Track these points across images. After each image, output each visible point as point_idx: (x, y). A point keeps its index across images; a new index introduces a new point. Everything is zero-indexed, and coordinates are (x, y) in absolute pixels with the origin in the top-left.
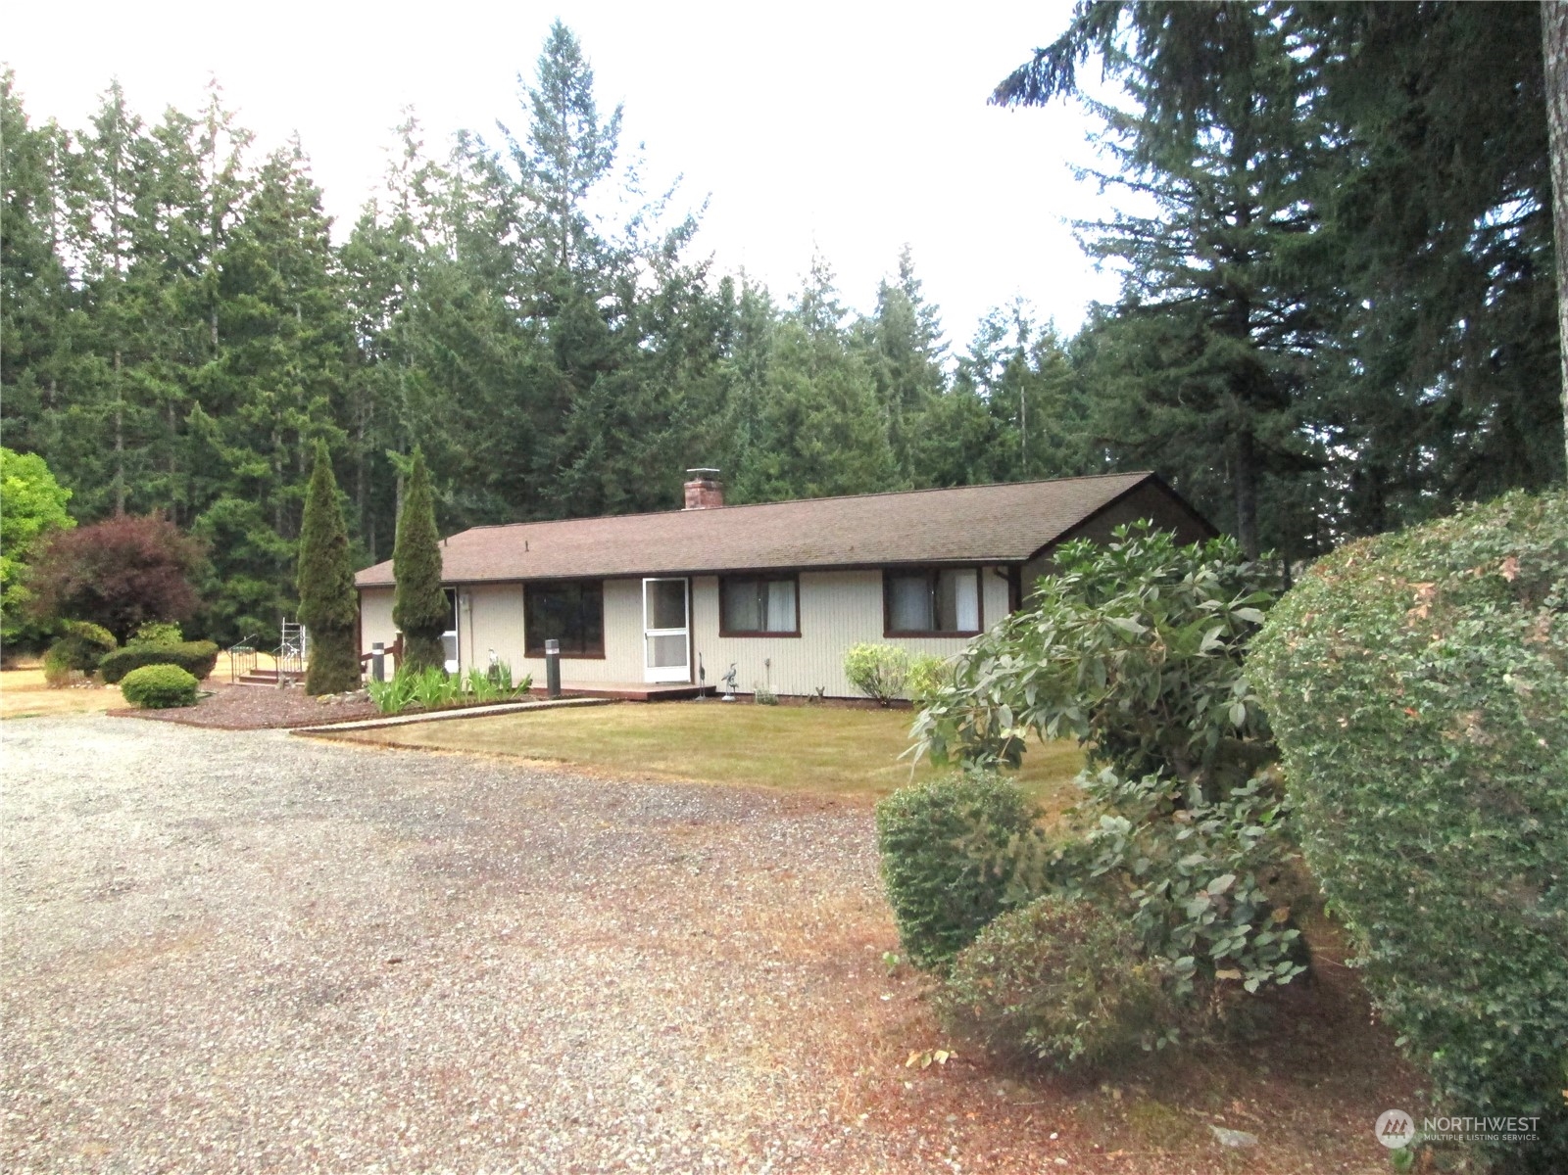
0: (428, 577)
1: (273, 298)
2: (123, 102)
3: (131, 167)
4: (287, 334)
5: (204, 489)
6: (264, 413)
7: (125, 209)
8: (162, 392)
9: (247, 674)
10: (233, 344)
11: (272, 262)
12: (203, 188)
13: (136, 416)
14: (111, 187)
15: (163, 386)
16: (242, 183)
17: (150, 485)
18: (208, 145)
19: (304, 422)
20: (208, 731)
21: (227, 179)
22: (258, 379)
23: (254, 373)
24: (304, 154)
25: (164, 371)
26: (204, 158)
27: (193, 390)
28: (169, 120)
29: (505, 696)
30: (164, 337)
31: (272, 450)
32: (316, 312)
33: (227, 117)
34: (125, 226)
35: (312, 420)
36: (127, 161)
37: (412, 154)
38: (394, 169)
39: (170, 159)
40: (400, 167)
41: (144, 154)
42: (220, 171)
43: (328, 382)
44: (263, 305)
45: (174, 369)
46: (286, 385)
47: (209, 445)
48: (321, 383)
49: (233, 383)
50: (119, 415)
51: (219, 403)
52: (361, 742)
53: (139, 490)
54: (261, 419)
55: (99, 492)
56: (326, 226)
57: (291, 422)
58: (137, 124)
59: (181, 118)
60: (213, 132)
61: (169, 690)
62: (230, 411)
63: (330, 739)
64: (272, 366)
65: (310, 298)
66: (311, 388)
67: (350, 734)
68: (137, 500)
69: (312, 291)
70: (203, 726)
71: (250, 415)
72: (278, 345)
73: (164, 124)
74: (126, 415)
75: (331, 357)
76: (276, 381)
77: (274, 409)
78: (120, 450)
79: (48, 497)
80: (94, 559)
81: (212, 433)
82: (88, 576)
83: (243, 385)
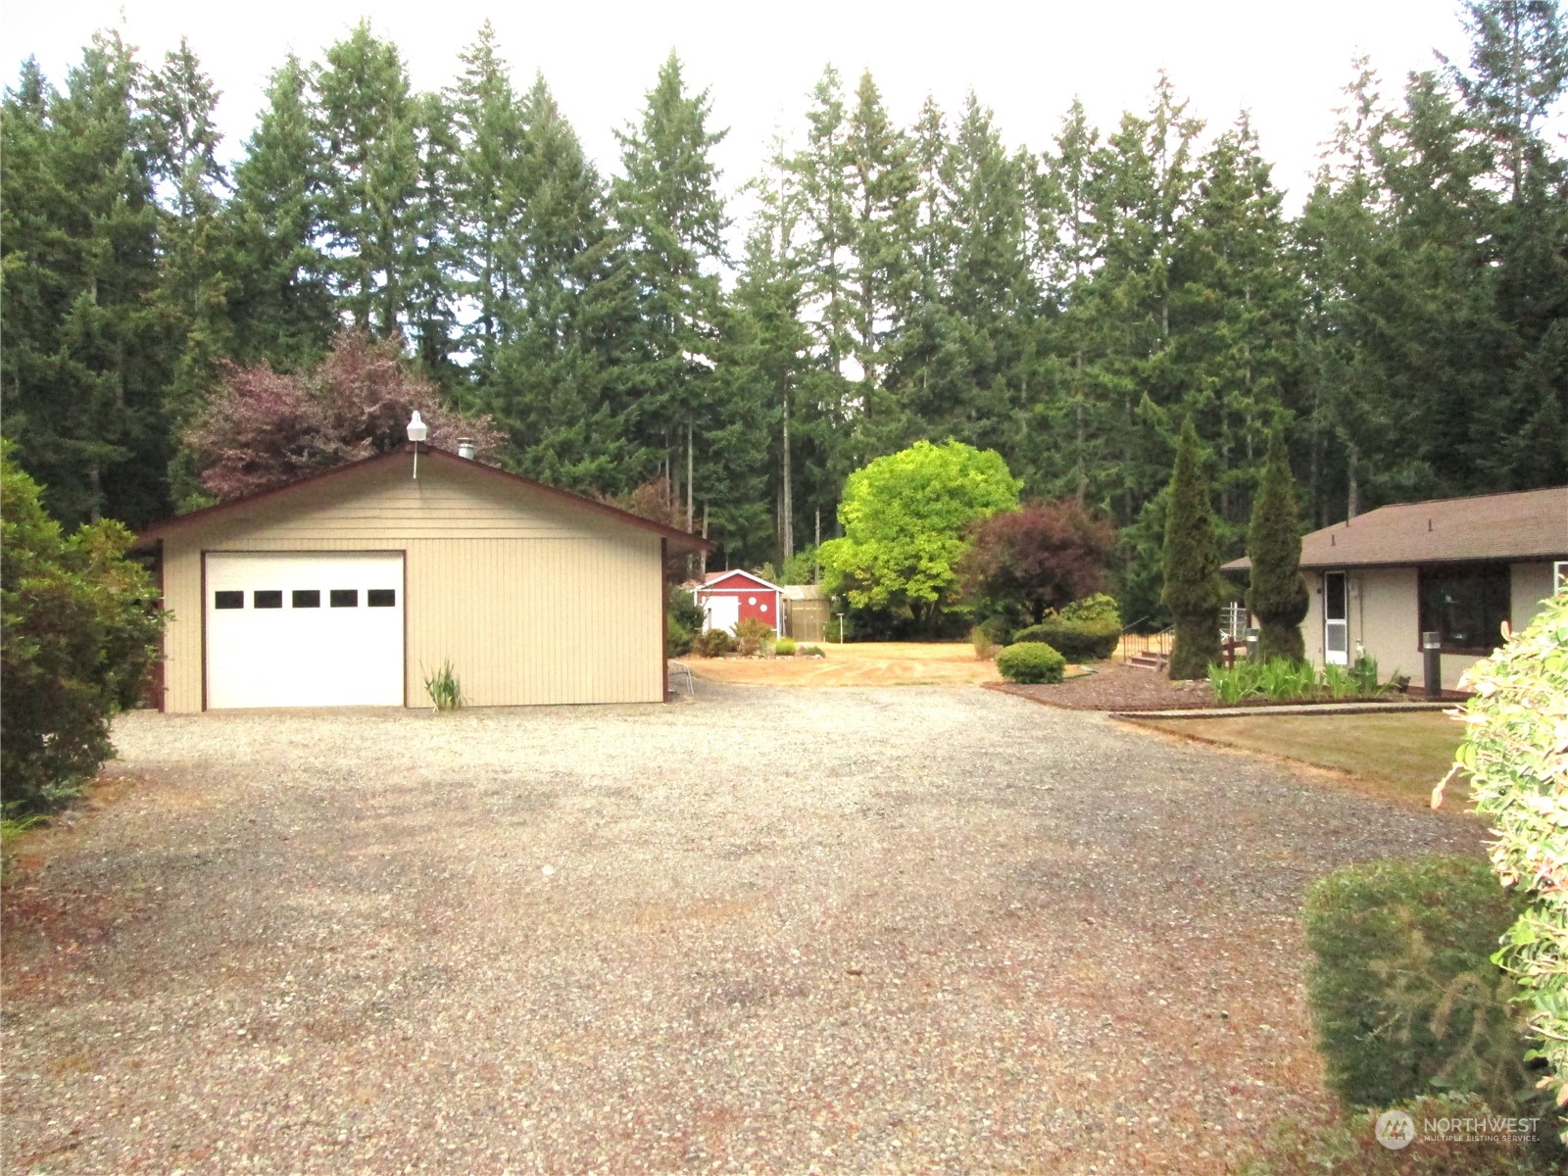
0: (1282, 559)
1: (1219, 284)
2: (1083, 119)
3: (1090, 178)
4: (1234, 318)
5: (1153, 476)
6: (1209, 398)
7: (1085, 218)
8: (1115, 387)
9: (1139, 656)
10: (1181, 333)
11: (1217, 247)
12: (1156, 186)
13: (1092, 411)
14: (1072, 200)
15: (1116, 380)
16: (1190, 173)
17: (1104, 474)
18: (1159, 143)
19: (1248, 405)
20: (1046, 709)
21: (1175, 173)
22: (1203, 365)
23: (1200, 359)
24: (1252, 134)
25: (1117, 365)
26: (1157, 156)
27: (1144, 382)
28: (1125, 128)
29: (1367, 694)
30: (1117, 334)
31: (1219, 435)
32: (1263, 292)
33: (1177, 112)
34: (1085, 234)
35: (1257, 402)
36: (1087, 172)
37: (1365, 110)
38: (1346, 131)
39: (1126, 165)
40: (1352, 126)
41: (1102, 164)
42: (1168, 166)
43: (1274, 362)
44: (1208, 292)
45: (1126, 362)
46: (1230, 369)
47: (1158, 435)
48: (1268, 364)
49: (1179, 371)
50: (1079, 410)
51: (1167, 392)
52: (1165, 731)
53: (1094, 480)
54: (1206, 405)
55: (1060, 483)
56: (1275, 202)
57: (1235, 405)
58: (1095, 136)
59: (1135, 122)
60: (1163, 131)
61: (1035, 667)
62: (1178, 400)
63: (1140, 725)
64: (1218, 350)
65: (1256, 278)
66: (1259, 369)
67: (1164, 724)
68: (1093, 489)
69: (1257, 271)
70: (1044, 703)
71: (1195, 402)
72: (1223, 329)
73: (1119, 132)
74: (1085, 410)
75: (1276, 337)
76: (1221, 366)
77: (1219, 394)
78: (1079, 443)
79: (1002, 488)
80: (1011, 543)
81: (1160, 422)
82: (1006, 558)
83: (1190, 372)
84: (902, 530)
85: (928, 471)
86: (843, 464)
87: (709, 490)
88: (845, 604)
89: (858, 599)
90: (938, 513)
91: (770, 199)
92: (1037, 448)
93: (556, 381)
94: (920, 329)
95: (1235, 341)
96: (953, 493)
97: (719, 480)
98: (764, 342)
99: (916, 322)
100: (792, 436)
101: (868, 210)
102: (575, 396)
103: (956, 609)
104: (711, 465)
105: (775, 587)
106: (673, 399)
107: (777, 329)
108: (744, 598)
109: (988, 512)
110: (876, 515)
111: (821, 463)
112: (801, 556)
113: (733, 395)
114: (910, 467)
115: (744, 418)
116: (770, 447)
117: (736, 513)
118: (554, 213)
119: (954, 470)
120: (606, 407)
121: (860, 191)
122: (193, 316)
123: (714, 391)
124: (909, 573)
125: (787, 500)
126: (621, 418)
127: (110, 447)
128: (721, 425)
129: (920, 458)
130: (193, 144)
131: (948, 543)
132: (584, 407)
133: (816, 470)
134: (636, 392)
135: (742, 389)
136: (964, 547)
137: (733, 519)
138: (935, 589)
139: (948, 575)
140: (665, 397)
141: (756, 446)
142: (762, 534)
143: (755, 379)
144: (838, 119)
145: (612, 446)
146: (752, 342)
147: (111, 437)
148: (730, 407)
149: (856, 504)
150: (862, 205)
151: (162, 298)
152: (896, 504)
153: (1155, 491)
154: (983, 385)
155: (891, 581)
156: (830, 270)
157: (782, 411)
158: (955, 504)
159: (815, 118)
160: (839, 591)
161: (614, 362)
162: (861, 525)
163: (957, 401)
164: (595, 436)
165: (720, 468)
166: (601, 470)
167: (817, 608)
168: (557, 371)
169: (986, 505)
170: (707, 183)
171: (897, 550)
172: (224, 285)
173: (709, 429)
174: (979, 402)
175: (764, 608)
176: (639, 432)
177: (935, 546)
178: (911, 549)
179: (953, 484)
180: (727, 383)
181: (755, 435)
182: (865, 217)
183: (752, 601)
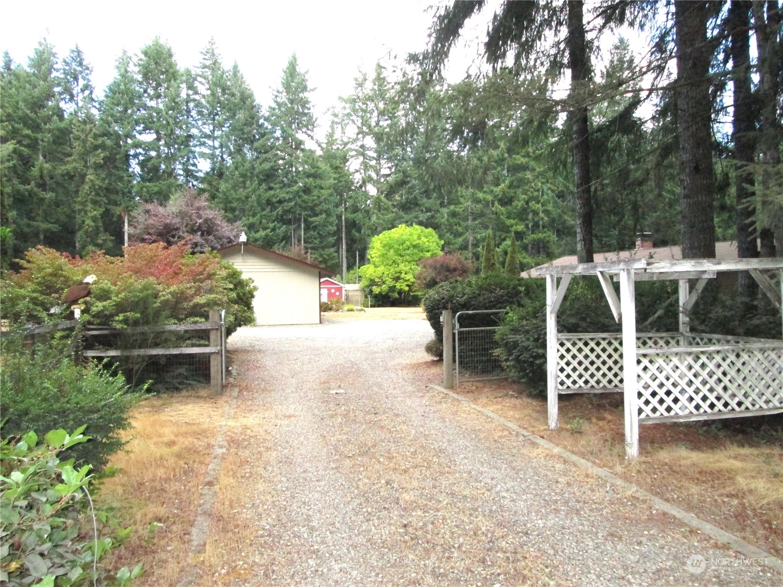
1: (528, 156)
4: (533, 170)
5: (500, 237)
6: (523, 204)
8: (484, 199)
10: (512, 176)
13: (474, 209)
15: (485, 196)
17: (479, 236)
22: (520, 190)
23: (519, 187)
25: (485, 189)
27: (496, 197)
31: (527, 220)
35: (542, 206)
44: (523, 159)
45: (489, 188)
46: (531, 192)
47: (502, 219)
49: (511, 192)
50: (469, 208)
51: (506, 201)
53: (475, 238)
54: (521, 207)
55: (461, 239)
62: (511, 204)
64: (527, 184)
71: (517, 206)
72: (529, 175)
74: (472, 209)
76: (527, 190)
77: (527, 203)
78: (470, 222)
79: (435, 244)
80: (435, 269)
81: (502, 214)
82: (433, 275)
83: (515, 193)
84: (394, 261)
85: (404, 237)
86: (369, 232)
87: (310, 243)
88: (371, 291)
89: (376, 290)
90: (408, 255)
91: (336, 115)
92: (451, 225)
93: (247, 197)
94: (401, 174)
95: (534, 180)
96: (415, 246)
97: (315, 238)
98: (335, 179)
99: (399, 171)
100: (346, 219)
101: (379, 121)
102: (255, 204)
103: (416, 293)
104: (312, 232)
105: (342, 285)
106: (296, 204)
107: (340, 173)
108: (329, 289)
109: (428, 255)
110: (383, 255)
111: (359, 231)
112: (352, 272)
113: (321, 202)
114: (397, 236)
115: (325, 212)
116: (337, 225)
117: (323, 252)
118: (245, 124)
119: (415, 237)
120: (268, 209)
121: (376, 114)
122: (87, 168)
123: (313, 201)
124: (397, 279)
125: (344, 247)
126: (275, 213)
127: (51, 225)
128: (316, 215)
129: (402, 232)
130: (83, 91)
131: (413, 267)
132: (259, 208)
133: (357, 234)
134: (280, 202)
135: (325, 199)
136: (419, 268)
137: (321, 255)
138: (408, 285)
139: (413, 280)
140: (293, 204)
141: (331, 224)
142: (334, 262)
143: (331, 195)
144: (365, 80)
145: (271, 225)
146: (329, 179)
147: (52, 220)
148: (320, 207)
149: (375, 251)
150: (376, 119)
151: (74, 160)
152: (392, 251)
153: (500, 244)
154: (429, 197)
155: (390, 282)
156: (362, 146)
157: (342, 209)
158: (416, 251)
159: (356, 80)
160: (368, 286)
161: (271, 188)
162: (377, 260)
163: (417, 205)
164: (264, 221)
165: (315, 233)
166: (267, 235)
167: (359, 293)
168: (248, 193)
169: (428, 251)
170: (309, 109)
171: (392, 270)
172: (102, 155)
173: (310, 216)
174: (427, 205)
175: (337, 293)
176: (282, 220)
177: (407, 268)
178: (398, 269)
179: (415, 243)
180: (319, 197)
181: (331, 219)
182: (377, 124)
183: (333, 291)
